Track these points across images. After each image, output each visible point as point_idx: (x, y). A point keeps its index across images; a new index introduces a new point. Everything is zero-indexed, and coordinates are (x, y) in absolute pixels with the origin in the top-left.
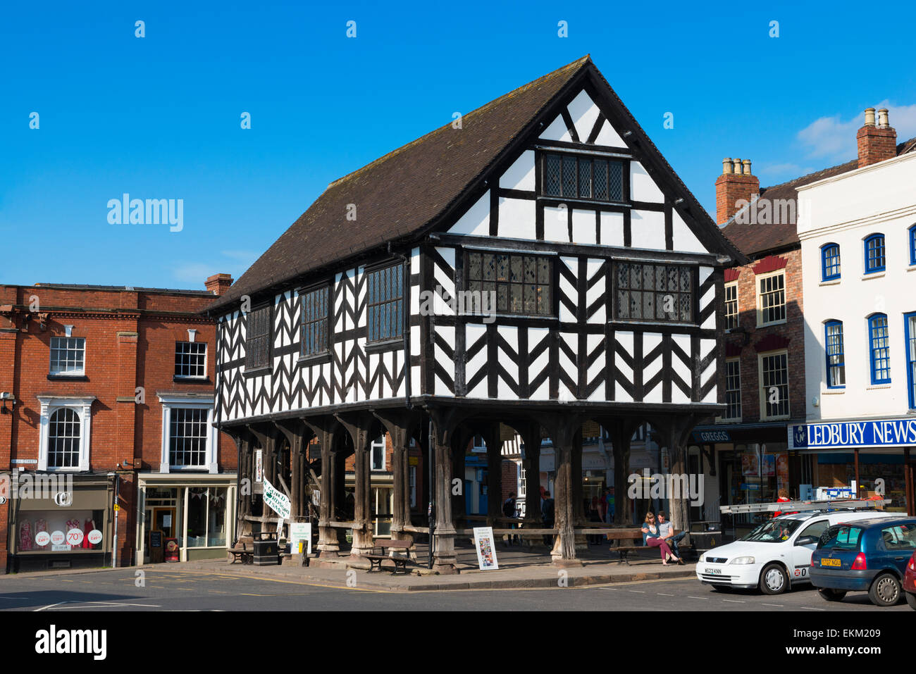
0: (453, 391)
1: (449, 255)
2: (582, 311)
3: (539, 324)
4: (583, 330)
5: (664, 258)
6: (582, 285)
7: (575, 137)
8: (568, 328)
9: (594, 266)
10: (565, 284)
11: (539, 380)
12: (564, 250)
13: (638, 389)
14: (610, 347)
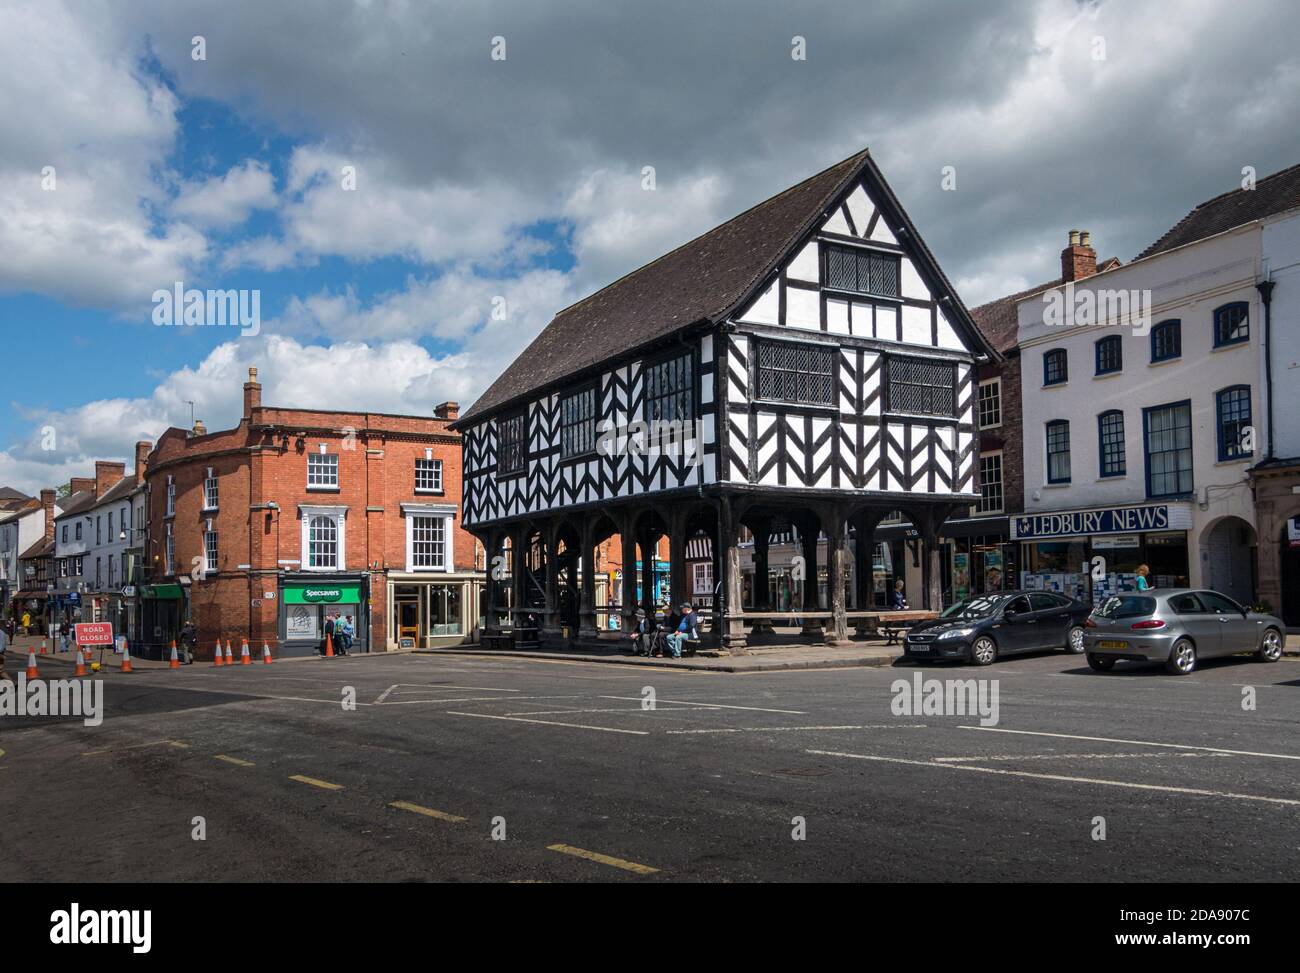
0: (747, 478)
1: (742, 345)
2: (860, 403)
3: (823, 414)
4: (861, 421)
5: (930, 353)
6: (860, 377)
7: (854, 231)
8: (848, 419)
9: (870, 360)
10: (844, 376)
11: (822, 469)
12: (845, 342)
13: (907, 480)
14: (885, 438)
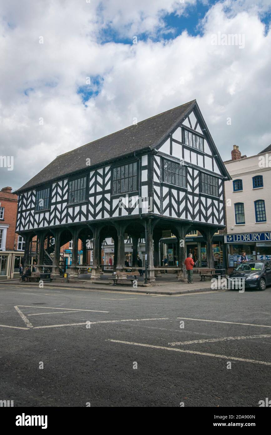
0: (159, 212)
1: (158, 159)
2: (193, 189)
3: (183, 190)
4: (194, 195)
5: (212, 174)
6: (193, 179)
7: (191, 127)
8: (190, 193)
9: (196, 172)
10: (189, 177)
11: (183, 211)
12: (189, 165)
13: (206, 218)
14: (200, 202)
